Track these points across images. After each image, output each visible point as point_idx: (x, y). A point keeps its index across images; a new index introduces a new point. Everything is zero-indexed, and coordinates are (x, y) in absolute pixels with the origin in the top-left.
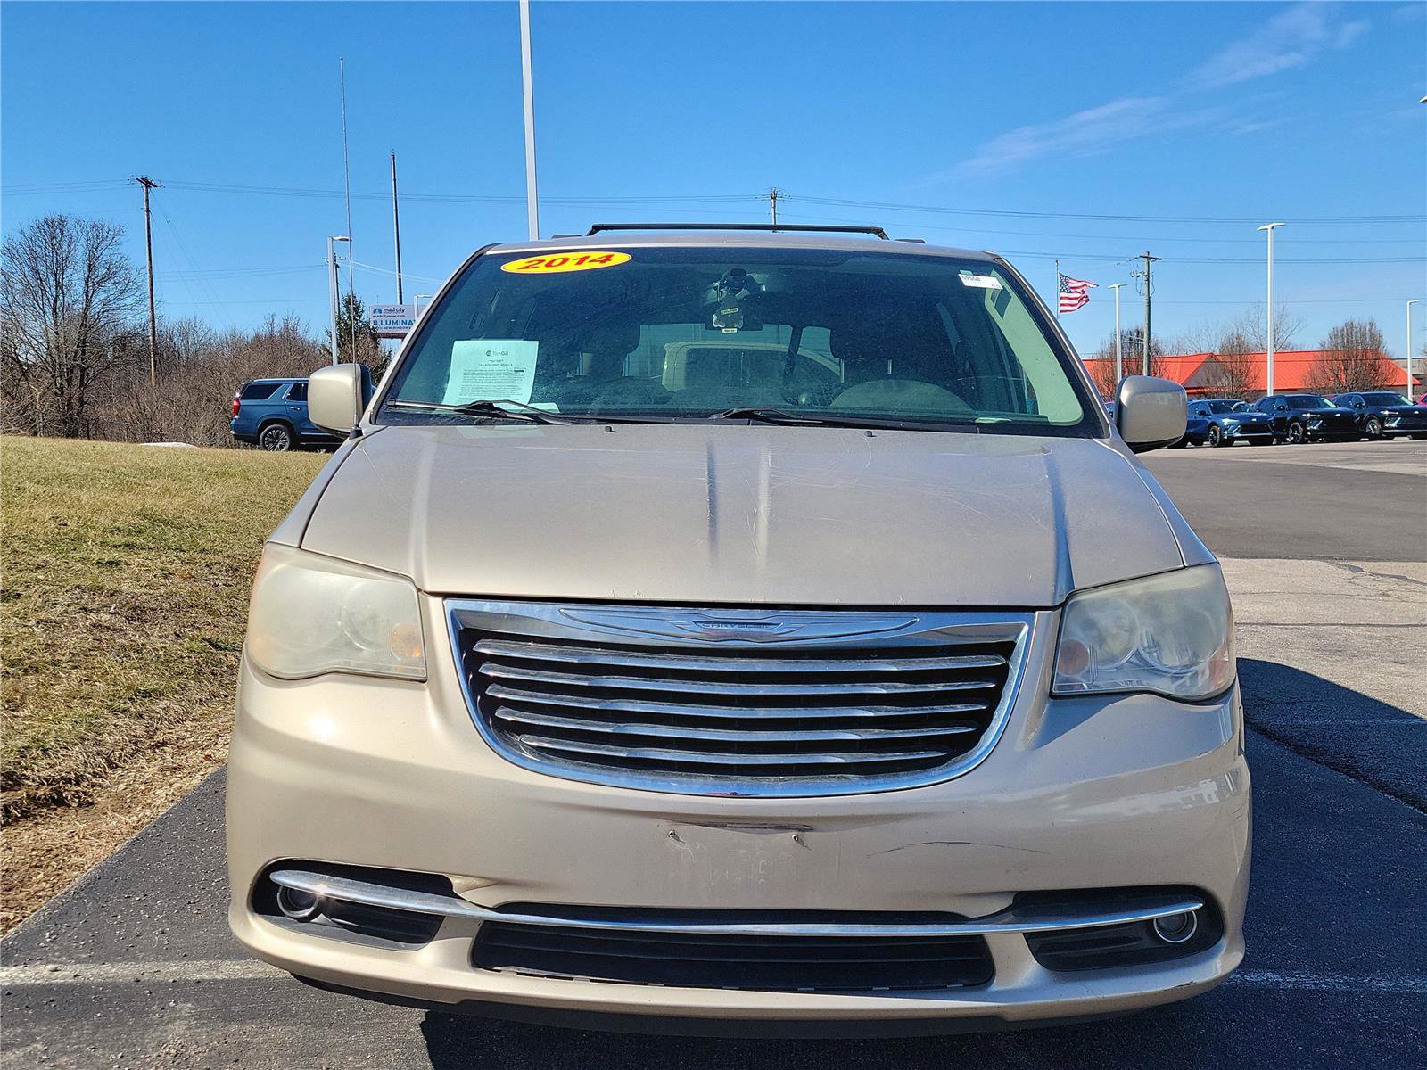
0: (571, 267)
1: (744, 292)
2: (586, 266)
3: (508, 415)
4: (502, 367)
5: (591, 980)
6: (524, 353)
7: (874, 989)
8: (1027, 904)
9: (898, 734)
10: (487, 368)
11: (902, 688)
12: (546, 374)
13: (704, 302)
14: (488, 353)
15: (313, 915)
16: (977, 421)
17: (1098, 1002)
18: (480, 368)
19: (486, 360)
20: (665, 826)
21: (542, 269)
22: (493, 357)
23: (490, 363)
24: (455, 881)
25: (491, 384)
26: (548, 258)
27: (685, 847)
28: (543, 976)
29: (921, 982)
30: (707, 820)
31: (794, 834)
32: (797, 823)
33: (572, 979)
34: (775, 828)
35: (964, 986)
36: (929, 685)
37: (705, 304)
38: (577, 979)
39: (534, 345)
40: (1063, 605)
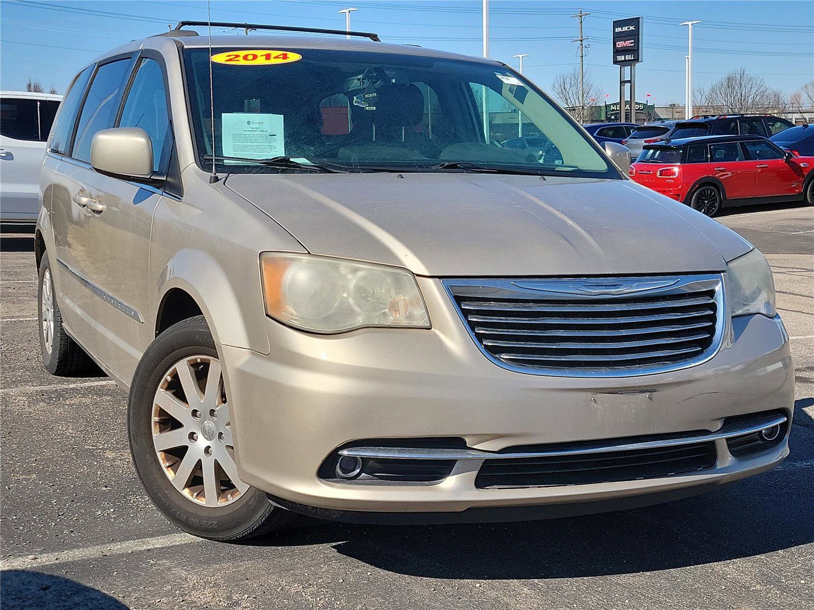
0: (261, 61)
1: (379, 84)
2: (273, 61)
3: (301, 167)
4: (260, 133)
5: (539, 487)
6: (274, 123)
7: (669, 474)
9: (683, 339)
10: (250, 133)
11: (679, 316)
12: (292, 138)
13: (348, 89)
14: (249, 123)
15: (359, 474)
16: (556, 169)
18: (244, 133)
19: (248, 127)
20: (589, 394)
21: (242, 62)
22: (252, 125)
23: (251, 129)
24: (467, 440)
25: (253, 144)
26: (242, 53)
27: (599, 406)
28: (512, 488)
29: (686, 468)
30: (610, 391)
31: (647, 394)
32: (649, 389)
33: (528, 488)
34: (639, 392)
35: (704, 468)
36: (691, 313)
37: (349, 90)
39: (281, 117)
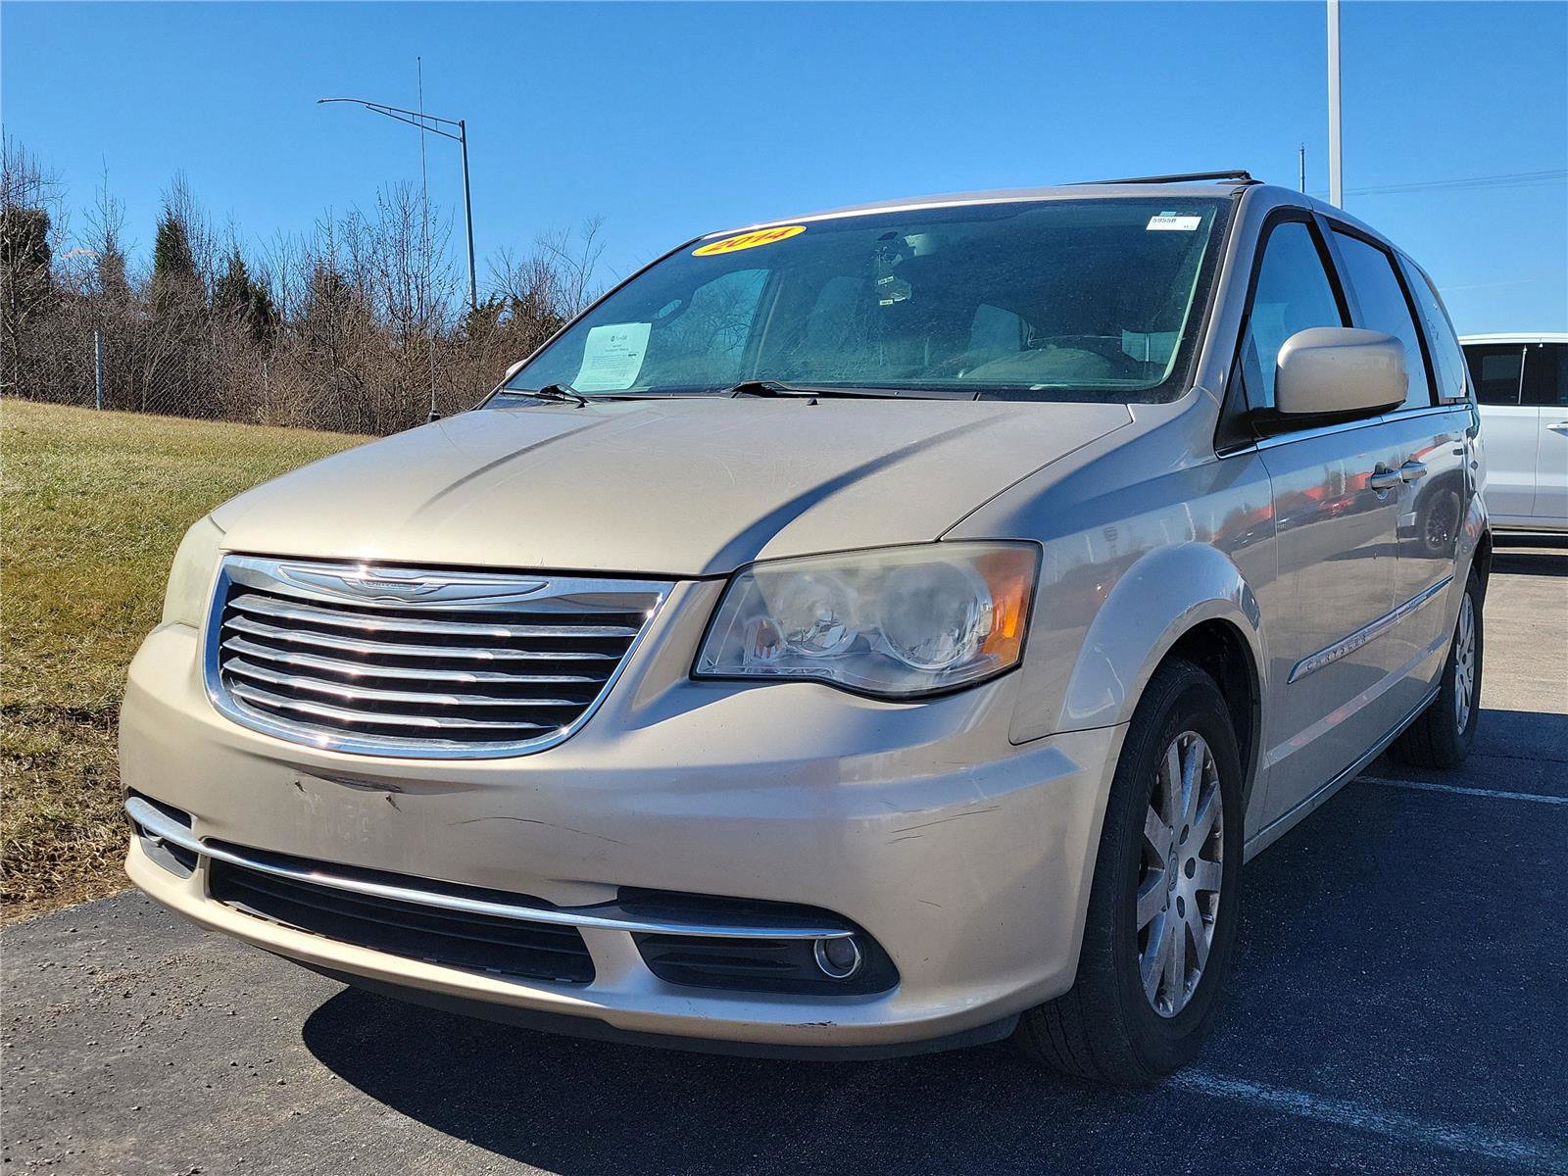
4: (619, 352)
5: (280, 924)
8: (633, 900)
10: (610, 354)
14: (613, 338)
17: (697, 1021)
18: (605, 354)
19: (610, 345)
20: (293, 775)
22: (615, 342)
23: (612, 348)
27: (309, 798)
28: (249, 914)
29: (533, 970)
30: (323, 773)
31: (387, 793)
32: (397, 784)
33: (266, 920)
34: (371, 787)
35: (573, 981)
38: (271, 921)
40: (730, 577)
